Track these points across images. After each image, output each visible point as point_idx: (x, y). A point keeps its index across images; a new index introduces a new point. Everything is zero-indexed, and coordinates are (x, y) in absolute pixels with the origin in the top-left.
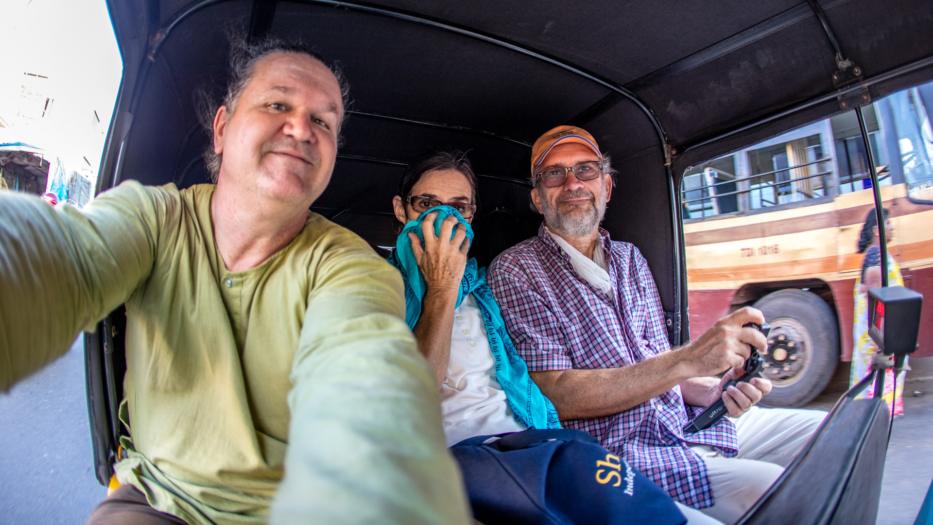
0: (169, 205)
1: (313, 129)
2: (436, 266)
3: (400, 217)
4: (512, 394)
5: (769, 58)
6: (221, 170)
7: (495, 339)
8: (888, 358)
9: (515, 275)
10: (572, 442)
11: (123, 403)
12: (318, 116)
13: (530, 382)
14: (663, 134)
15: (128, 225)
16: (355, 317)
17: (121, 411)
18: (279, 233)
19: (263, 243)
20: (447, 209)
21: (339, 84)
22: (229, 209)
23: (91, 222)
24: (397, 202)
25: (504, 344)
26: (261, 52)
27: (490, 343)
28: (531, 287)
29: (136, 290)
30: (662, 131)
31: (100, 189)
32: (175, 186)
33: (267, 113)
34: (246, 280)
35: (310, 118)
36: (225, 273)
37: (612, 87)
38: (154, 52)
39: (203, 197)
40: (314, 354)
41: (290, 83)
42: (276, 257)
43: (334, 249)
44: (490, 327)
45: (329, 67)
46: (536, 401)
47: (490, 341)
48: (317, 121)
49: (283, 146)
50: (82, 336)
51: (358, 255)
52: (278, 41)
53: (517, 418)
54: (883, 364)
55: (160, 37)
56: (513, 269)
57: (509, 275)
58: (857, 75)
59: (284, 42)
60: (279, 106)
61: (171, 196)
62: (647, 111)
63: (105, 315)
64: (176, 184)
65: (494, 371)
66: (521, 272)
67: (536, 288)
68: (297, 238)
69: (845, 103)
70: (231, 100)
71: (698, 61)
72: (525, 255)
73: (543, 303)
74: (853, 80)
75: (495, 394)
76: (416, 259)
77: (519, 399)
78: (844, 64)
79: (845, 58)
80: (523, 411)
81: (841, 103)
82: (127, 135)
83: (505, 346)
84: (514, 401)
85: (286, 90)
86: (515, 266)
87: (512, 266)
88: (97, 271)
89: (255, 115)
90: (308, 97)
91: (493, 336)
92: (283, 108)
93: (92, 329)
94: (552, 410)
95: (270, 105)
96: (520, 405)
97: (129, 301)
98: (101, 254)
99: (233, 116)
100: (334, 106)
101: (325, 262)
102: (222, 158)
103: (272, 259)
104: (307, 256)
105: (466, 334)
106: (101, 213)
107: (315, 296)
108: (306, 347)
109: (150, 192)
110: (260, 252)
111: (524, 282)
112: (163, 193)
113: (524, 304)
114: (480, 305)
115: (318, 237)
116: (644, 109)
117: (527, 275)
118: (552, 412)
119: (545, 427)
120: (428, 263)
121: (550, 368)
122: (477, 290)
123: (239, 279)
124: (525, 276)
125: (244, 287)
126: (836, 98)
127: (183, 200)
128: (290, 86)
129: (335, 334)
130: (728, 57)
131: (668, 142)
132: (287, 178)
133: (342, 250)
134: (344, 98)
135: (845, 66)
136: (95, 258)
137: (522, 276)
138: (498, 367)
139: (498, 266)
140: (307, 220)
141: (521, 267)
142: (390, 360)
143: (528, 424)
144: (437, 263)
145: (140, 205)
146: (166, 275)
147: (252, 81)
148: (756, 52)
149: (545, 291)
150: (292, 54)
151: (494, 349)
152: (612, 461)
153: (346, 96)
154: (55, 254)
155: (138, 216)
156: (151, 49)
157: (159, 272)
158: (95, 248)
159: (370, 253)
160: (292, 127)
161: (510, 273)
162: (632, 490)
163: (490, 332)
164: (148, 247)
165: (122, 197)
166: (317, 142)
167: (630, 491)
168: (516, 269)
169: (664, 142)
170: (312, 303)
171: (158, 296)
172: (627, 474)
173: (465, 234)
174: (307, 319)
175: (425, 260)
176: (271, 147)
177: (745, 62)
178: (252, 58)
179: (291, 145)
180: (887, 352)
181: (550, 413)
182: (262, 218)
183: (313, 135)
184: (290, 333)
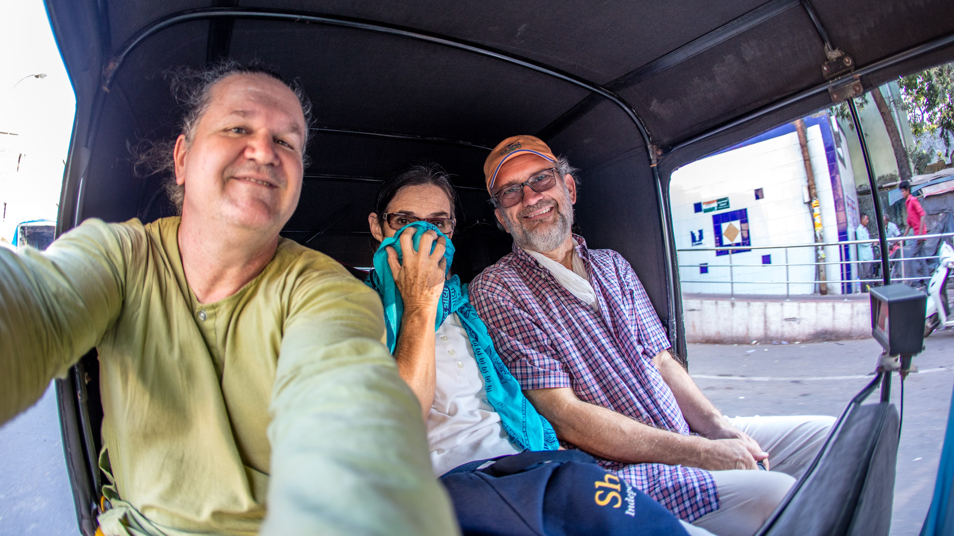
0: (135, 241)
1: (276, 151)
2: (414, 281)
3: (376, 235)
4: (506, 415)
5: (754, 51)
6: (185, 201)
7: (483, 360)
8: (893, 359)
9: (498, 295)
10: (569, 463)
11: (103, 451)
12: (280, 137)
13: (524, 401)
14: (648, 134)
15: (93, 265)
16: (332, 343)
17: (102, 460)
18: (249, 261)
19: (233, 273)
20: (426, 225)
21: (301, 102)
22: (195, 241)
23: (54, 264)
24: (373, 219)
25: (494, 364)
26: (217, 75)
27: (478, 363)
28: (517, 304)
29: (106, 332)
30: (645, 131)
31: (61, 231)
32: (139, 221)
33: (228, 137)
34: (218, 312)
35: (272, 140)
36: (198, 306)
37: (591, 88)
38: (108, 82)
39: (170, 229)
40: (292, 384)
41: (249, 106)
42: (249, 286)
43: (307, 274)
44: (477, 347)
45: (288, 85)
46: (532, 420)
47: (479, 362)
48: (280, 142)
49: (244, 171)
50: (53, 384)
51: (332, 278)
52: (233, 63)
53: (513, 440)
54: (889, 366)
55: (113, 66)
56: (496, 288)
57: (492, 295)
58: (848, 65)
59: (240, 63)
60: (239, 130)
61: (136, 232)
62: (629, 112)
63: (75, 360)
64: (140, 219)
65: (485, 393)
66: (505, 291)
67: (522, 306)
68: (269, 265)
69: (837, 95)
70: (189, 128)
71: (680, 56)
72: (507, 272)
73: (530, 320)
74: (844, 70)
75: (488, 417)
76: (392, 275)
77: (514, 419)
78: (834, 55)
79: (834, 48)
80: (518, 432)
81: (832, 96)
82: (86, 171)
83: (494, 366)
84: (508, 422)
85: (245, 114)
86: (498, 284)
87: (494, 285)
88: (64, 313)
89: (214, 140)
90: (269, 118)
91: (481, 357)
92: (244, 132)
93: (63, 375)
94: (550, 429)
95: (230, 130)
96: (515, 426)
97: (100, 344)
98: (67, 296)
99: (193, 143)
100: (295, 126)
101: (299, 288)
102: (185, 189)
103: (244, 289)
104: (279, 283)
105: (453, 355)
106: (65, 254)
107: (290, 324)
108: (284, 377)
109: (114, 230)
110: (231, 283)
111: (509, 301)
112: (126, 229)
113: (511, 323)
114: (464, 325)
115: (291, 262)
116: (626, 109)
117: (512, 292)
118: (549, 431)
119: (542, 449)
120: (405, 278)
121: (547, 386)
122: (461, 309)
123: (212, 311)
124: (509, 294)
125: (218, 319)
126: (826, 90)
127: (148, 235)
128: (249, 109)
129: (312, 362)
130: (711, 51)
131: (652, 143)
132: (252, 205)
133: (316, 274)
134: (306, 117)
135: (835, 57)
136: (61, 300)
137: (507, 294)
138: (488, 388)
139: (480, 286)
140: (278, 247)
141: (505, 286)
142: (372, 387)
143: (525, 445)
144: (415, 278)
145: (105, 244)
146: (137, 314)
147: (209, 107)
148: (741, 45)
149: (533, 308)
150: (249, 75)
151: (483, 370)
152: (611, 481)
153: (308, 113)
154: (20, 298)
155: (103, 255)
156: (105, 79)
157: (129, 312)
158: (61, 290)
159: (344, 275)
160: (253, 150)
161: (493, 293)
162: (633, 511)
163: (478, 352)
164: (116, 286)
165: (85, 236)
166: (281, 164)
167: (631, 512)
168: (500, 288)
169: (648, 143)
170: (288, 331)
171: (130, 336)
172: (627, 494)
173: (445, 249)
174: (283, 348)
175: (403, 275)
176: (232, 171)
177: (729, 56)
178: (208, 82)
179: (253, 168)
180: (893, 354)
181: (547, 432)
182: (230, 246)
183: (276, 156)
184: (267, 365)
